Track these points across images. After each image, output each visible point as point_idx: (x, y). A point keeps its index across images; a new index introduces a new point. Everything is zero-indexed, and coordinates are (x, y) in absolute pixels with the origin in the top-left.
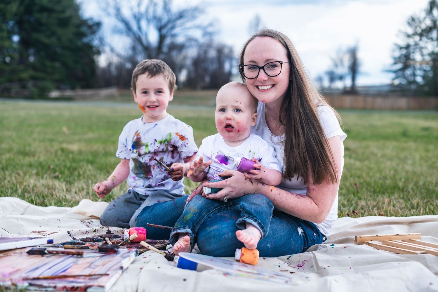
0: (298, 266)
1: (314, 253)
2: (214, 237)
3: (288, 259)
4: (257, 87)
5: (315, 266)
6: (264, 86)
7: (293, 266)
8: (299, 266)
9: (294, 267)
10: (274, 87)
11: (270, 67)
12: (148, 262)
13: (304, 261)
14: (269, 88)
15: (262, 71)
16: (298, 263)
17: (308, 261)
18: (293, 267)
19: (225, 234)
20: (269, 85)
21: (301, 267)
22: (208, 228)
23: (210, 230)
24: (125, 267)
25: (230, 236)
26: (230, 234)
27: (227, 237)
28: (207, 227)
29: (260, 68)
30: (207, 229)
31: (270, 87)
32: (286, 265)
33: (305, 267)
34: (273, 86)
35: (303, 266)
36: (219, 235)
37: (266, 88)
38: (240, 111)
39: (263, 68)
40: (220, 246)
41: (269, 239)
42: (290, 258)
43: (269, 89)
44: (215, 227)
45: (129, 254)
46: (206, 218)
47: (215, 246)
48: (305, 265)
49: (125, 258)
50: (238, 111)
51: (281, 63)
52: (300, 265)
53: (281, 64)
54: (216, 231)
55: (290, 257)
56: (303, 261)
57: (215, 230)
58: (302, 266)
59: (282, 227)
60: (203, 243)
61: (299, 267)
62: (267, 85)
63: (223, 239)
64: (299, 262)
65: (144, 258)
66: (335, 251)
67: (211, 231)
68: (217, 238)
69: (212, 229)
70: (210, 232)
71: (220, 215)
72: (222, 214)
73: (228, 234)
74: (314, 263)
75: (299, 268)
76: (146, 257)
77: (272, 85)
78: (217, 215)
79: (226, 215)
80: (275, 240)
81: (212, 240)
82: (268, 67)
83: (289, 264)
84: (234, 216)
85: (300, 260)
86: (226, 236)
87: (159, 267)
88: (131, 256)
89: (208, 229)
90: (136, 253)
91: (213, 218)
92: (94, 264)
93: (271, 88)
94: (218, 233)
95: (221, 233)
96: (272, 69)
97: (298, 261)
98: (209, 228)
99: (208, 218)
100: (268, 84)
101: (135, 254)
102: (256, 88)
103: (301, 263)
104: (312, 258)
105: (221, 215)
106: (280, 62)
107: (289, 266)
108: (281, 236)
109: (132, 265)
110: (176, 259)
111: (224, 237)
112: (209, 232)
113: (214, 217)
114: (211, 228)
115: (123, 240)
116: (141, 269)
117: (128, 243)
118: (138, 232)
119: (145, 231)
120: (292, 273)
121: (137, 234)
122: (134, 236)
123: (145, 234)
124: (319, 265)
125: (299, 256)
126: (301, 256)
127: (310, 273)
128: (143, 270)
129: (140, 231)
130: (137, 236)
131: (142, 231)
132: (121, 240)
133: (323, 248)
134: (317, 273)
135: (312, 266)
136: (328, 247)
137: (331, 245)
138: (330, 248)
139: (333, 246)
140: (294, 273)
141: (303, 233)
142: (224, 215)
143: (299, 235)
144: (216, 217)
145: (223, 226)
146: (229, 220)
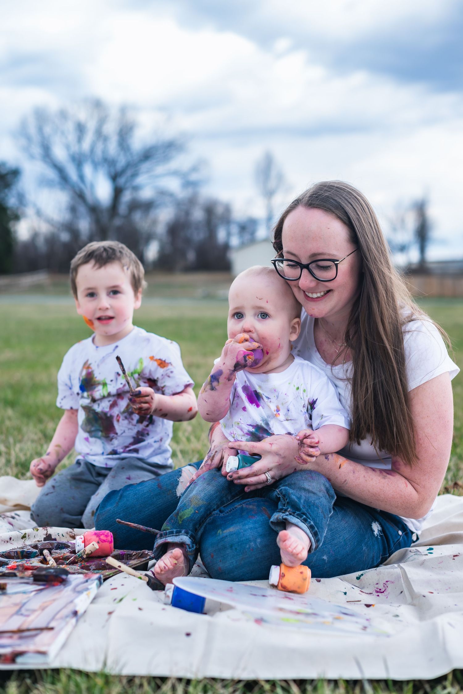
0: (377, 592)
1: (402, 567)
2: (231, 547)
3: (358, 578)
5: (406, 592)
7: (369, 592)
8: (379, 592)
9: (370, 594)
12: (121, 600)
13: (387, 581)
16: (377, 586)
17: (393, 583)
18: (367, 594)
19: (250, 541)
21: (383, 594)
22: (219, 531)
23: (225, 535)
24: (80, 611)
25: (258, 544)
26: (259, 540)
27: (253, 546)
28: (219, 529)
32: (357, 590)
33: (389, 593)
35: (385, 590)
36: (239, 543)
40: (242, 562)
41: (326, 547)
42: (361, 577)
44: (232, 529)
45: (86, 584)
46: (217, 514)
47: (232, 562)
48: (389, 590)
49: (80, 592)
52: (380, 590)
54: (234, 535)
55: (362, 575)
56: (384, 582)
57: (232, 534)
58: (383, 592)
59: (346, 525)
60: (212, 557)
61: (379, 594)
63: (247, 550)
64: (377, 584)
65: (112, 589)
66: (439, 563)
67: (227, 536)
68: (236, 549)
69: (227, 532)
70: (223, 539)
71: (240, 506)
72: (244, 506)
73: (255, 541)
74: (404, 585)
75: (378, 596)
76: (116, 589)
79: (251, 507)
80: (335, 548)
81: (229, 551)
83: (361, 588)
84: (263, 507)
85: (379, 580)
86: (252, 544)
87: (140, 609)
88: (91, 588)
89: (221, 533)
91: (228, 512)
92: (27, 606)
94: (237, 540)
95: (243, 539)
97: (376, 583)
98: (223, 531)
99: (219, 512)
101: (97, 584)
103: (381, 586)
104: (401, 577)
105: (242, 507)
107: (361, 592)
108: (345, 540)
109: (93, 606)
110: (169, 589)
111: (248, 546)
112: (223, 538)
113: (230, 511)
114: (225, 531)
115: (74, 552)
116: (110, 613)
117: (83, 559)
118: (100, 539)
119: (112, 537)
120: (368, 606)
121: (98, 543)
122: (93, 546)
123: (111, 542)
124: (414, 591)
125: (376, 573)
126: (381, 574)
127: (400, 606)
128: (113, 615)
129: (102, 537)
130: (97, 546)
131: (107, 536)
132: (71, 553)
133: (414, 554)
134: (411, 604)
135: (402, 592)
136: (423, 554)
137: (428, 550)
138: (427, 555)
139: (432, 550)
140: (372, 607)
141: (380, 531)
142: (247, 507)
143: (374, 535)
144: (233, 511)
145: (247, 526)
146: (256, 516)
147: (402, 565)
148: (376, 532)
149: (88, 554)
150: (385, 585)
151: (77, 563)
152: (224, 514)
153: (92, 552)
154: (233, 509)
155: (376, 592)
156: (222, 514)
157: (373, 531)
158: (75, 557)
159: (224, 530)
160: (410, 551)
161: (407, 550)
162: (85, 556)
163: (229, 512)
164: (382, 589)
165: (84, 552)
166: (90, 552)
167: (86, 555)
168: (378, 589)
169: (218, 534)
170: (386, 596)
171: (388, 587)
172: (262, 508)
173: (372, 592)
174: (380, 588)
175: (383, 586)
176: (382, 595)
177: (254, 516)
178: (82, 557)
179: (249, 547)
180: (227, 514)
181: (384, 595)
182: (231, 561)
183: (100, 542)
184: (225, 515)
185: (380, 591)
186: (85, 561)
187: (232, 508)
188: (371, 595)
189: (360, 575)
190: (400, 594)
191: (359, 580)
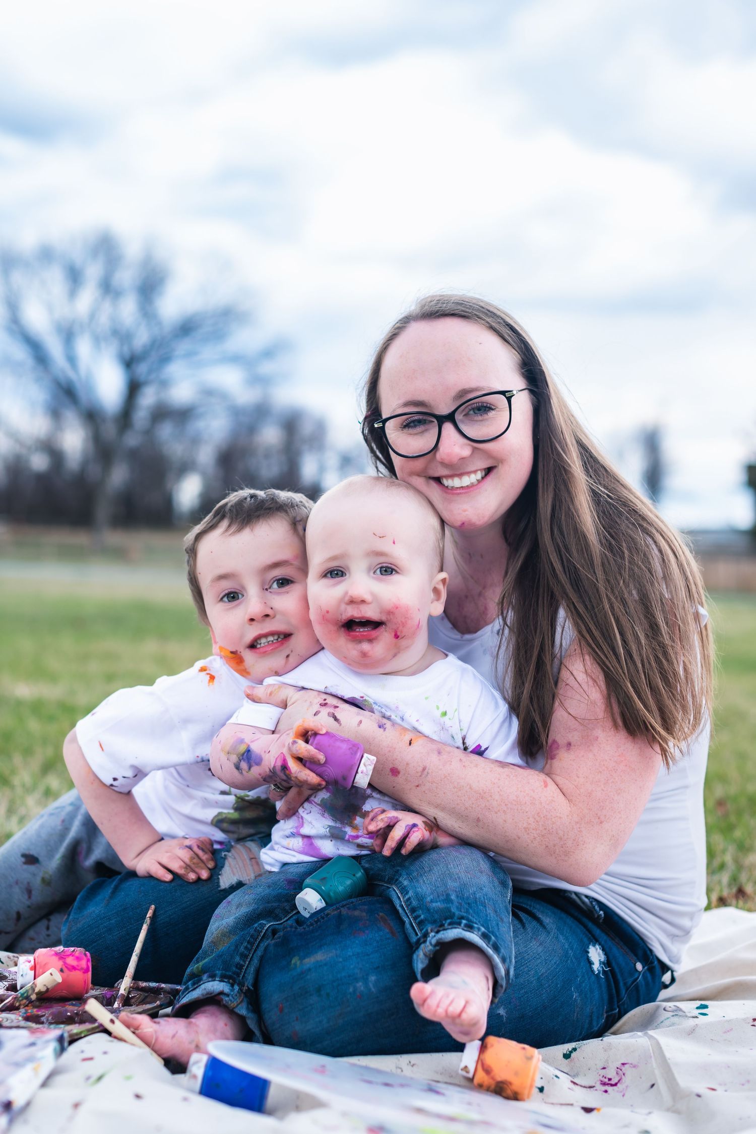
0: (604, 1084)
1: (652, 1036)
2: (319, 990)
3: (567, 1056)
4: (438, 480)
5: (661, 1084)
6: (460, 475)
7: (587, 1084)
8: (608, 1083)
9: (590, 1087)
10: (492, 475)
11: (472, 412)
12: (100, 1078)
13: (623, 1064)
14: (478, 480)
15: (448, 428)
16: (603, 1072)
17: (635, 1066)
18: (584, 1087)
19: (357, 980)
20: (475, 472)
21: (615, 1088)
22: (295, 960)
23: (305, 967)
24: (19, 1101)
25: (371, 985)
26: (373, 978)
27: (362, 988)
28: (294, 956)
29: (441, 420)
30: (293, 961)
31: (479, 475)
32: (565, 1080)
33: (627, 1087)
34: (489, 471)
35: (619, 1081)
36: (335, 984)
37: (466, 481)
39: (451, 418)
40: (340, 1021)
42: (573, 1055)
43: (476, 483)
44: (320, 956)
45: (33, 1049)
46: (291, 926)
47: (321, 1022)
48: (627, 1080)
49: (18, 1065)
51: (508, 395)
52: (610, 1079)
53: (509, 400)
54: (325, 968)
55: (575, 1049)
56: (618, 1064)
57: (320, 966)
58: (616, 1085)
59: (540, 949)
60: (281, 1010)
61: (607, 1088)
62: (468, 473)
63: (349, 996)
64: (604, 1068)
65: (85, 1060)
66: (725, 1032)
67: (309, 970)
68: (328, 995)
69: (310, 961)
71: (335, 912)
72: (344, 911)
73: (365, 980)
74: (657, 1072)
75: (606, 1091)
76: (91, 1059)
77: (485, 469)
78: (328, 915)
79: (357, 913)
80: (521, 992)
81: (314, 999)
82: (466, 415)
83: (573, 1075)
85: (607, 1061)
86: (360, 985)
87: (138, 1096)
88: (42, 1058)
89: (298, 963)
90: (58, 1047)
91: (312, 924)
93: (483, 478)
94: (331, 977)
95: (343, 974)
96: (480, 418)
97: (602, 1066)
98: (301, 959)
99: (295, 924)
100: (473, 469)
101: (55, 1050)
102: (433, 484)
103: (611, 1073)
104: (651, 1057)
105: (340, 914)
106: (503, 393)
107: (572, 1086)
108: (538, 978)
109: (46, 1092)
110: (196, 1062)
111: (351, 990)
112: (302, 973)
113: (316, 922)
114: (307, 960)
115: (13, 988)
116: (76, 1106)
117: (31, 1002)
118: (65, 964)
119: (88, 960)
120: (588, 1110)
121: (62, 971)
122: (51, 977)
123: (86, 971)
124: (677, 1084)
125: (603, 1048)
126: (611, 1049)
127: (650, 1113)
128: (82, 1109)
129: (71, 961)
130: (59, 978)
131: (78, 959)
132: (8, 989)
133: (673, 1016)
134: (672, 1110)
135: (653, 1086)
136: (689, 1015)
137: (697, 1008)
138: (697, 1017)
139: (706, 1010)
140: (594, 1113)
141: (603, 963)
142: (350, 914)
143: (593, 971)
144: (322, 921)
145: (350, 950)
146: (367, 932)
147: (651, 1032)
148: (596, 967)
149: (40, 993)
150: (619, 1070)
151: (17, 1008)
152: (305, 929)
153: (48, 989)
154: (323, 918)
155: (601, 1084)
156: (302, 928)
157: (590, 963)
158: (15, 998)
159: (304, 959)
160: (665, 1009)
161: (658, 1007)
162: (34, 997)
163: (314, 923)
164: (614, 1078)
165: (33, 989)
166: (43, 989)
167: (37, 994)
168: (605, 1078)
169: (292, 966)
170: (621, 1092)
171: (626, 1075)
172: (379, 915)
173: (594, 1085)
174: (610, 1077)
175: (615, 1072)
176: (613, 1090)
177: (364, 932)
178: (27, 998)
179: (354, 991)
180: (311, 927)
181: (617, 1091)
182: (317, 1020)
183: (65, 969)
184: (307, 929)
185: (610, 1082)
186: (34, 1007)
188: (592, 1089)
189: (570, 1049)
190: (649, 1089)
191: (568, 1060)
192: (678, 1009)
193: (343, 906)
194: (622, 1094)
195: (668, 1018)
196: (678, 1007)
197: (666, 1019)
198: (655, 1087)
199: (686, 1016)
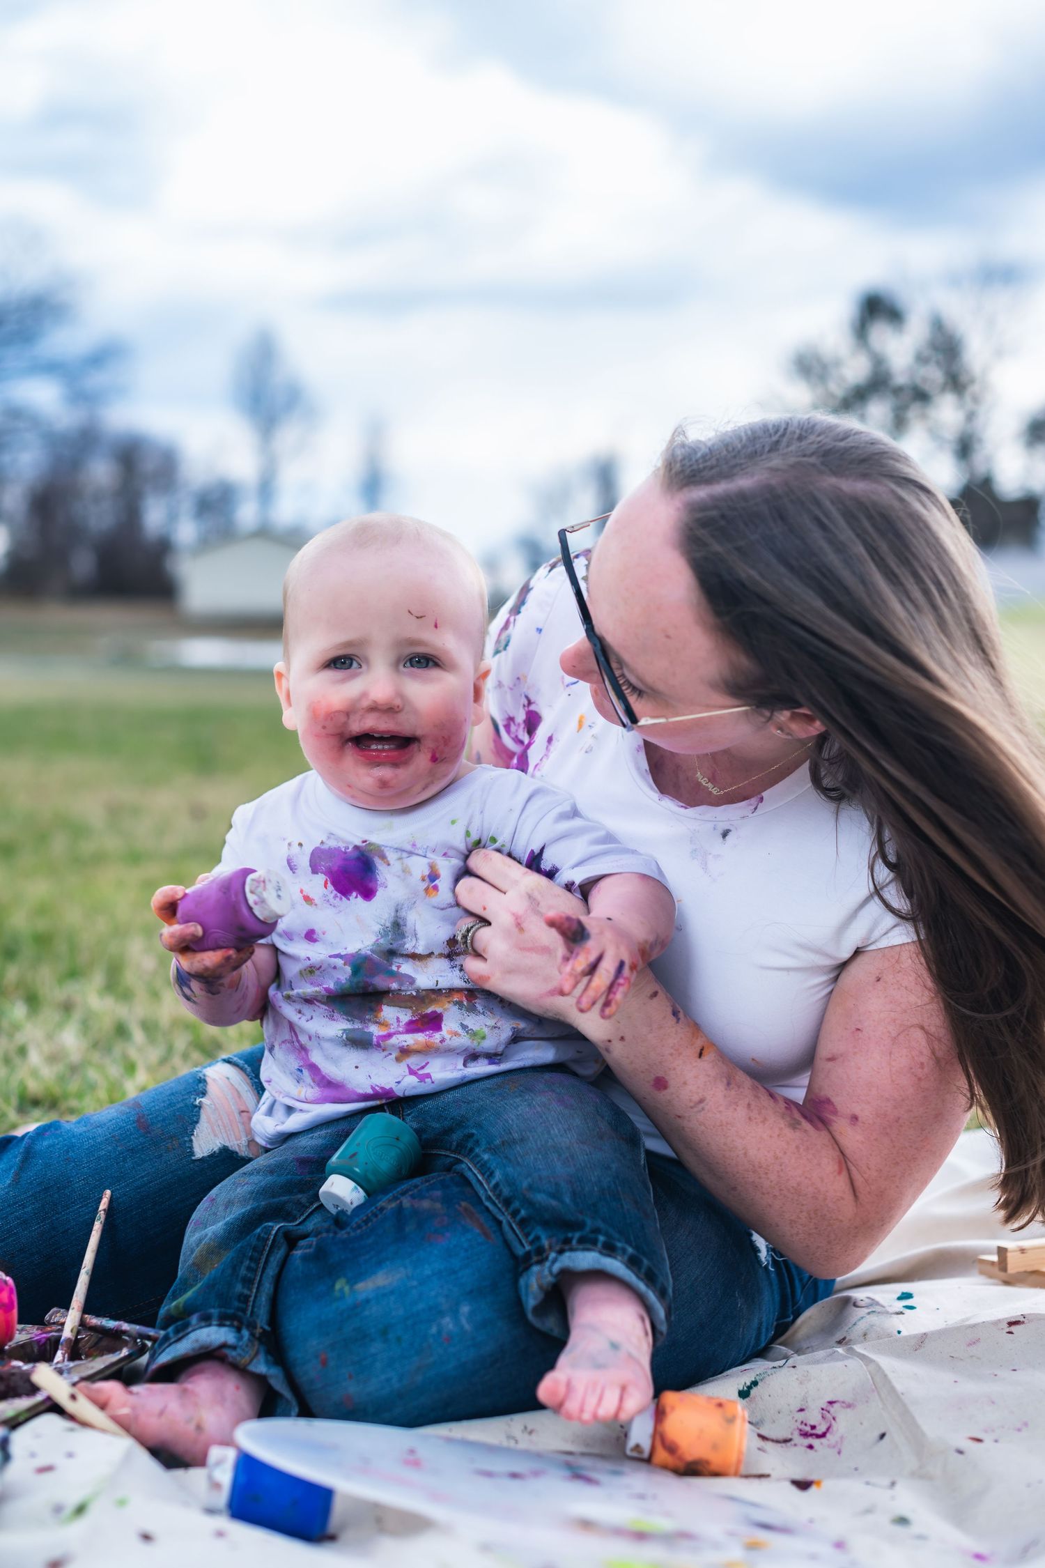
0: (805, 1435)
1: (863, 1357)
2: (384, 1333)
3: (745, 1394)
7: (782, 1437)
8: (811, 1433)
9: (786, 1441)
13: (831, 1403)
16: (800, 1416)
17: (849, 1406)
18: (776, 1442)
19: (441, 1314)
21: (823, 1440)
22: (341, 1286)
23: (361, 1296)
25: (464, 1321)
26: (465, 1309)
27: (451, 1326)
28: (338, 1277)
30: (338, 1287)
33: (842, 1438)
35: (828, 1429)
36: (409, 1322)
38: (431, 664)
40: (419, 1378)
42: (753, 1392)
44: (380, 1281)
46: (329, 1233)
47: (388, 1380)
48: (840, 1428)
50: (419, 662)
52: (813, 1427)
54: (392, 1298)
55: (755, 1382)
56: (822, 1403)
57: (384, 1295)
58: (823, 1435)
60: (324, 1363)
61: (812, 1441)
63: (431, 1340)
64: (802, 1410)
66: (970, 1344)
67: (368, 1301)
68: (399, 1339)
69: (366, 1287)
70: (357, 1308)
71: (394, 1205)
72: (406, 1202)
73: (455, 1312)
75: (811, 1447)
78: (382, 1209)
79: (426, 1204)
81: (376, 1347)
83: (756, 1425)
84: (463, 1204)
85: (805, 1399)
86: (447, 1323)
89: (347, 1289)
91: (359, 1227)
94: (401, 1312)
95: (421, 1306)
97: (799, 1407)
98: (352, 1282)
103: (813, 1417)
104: (870, 1389)
105: (400, 1208)
107: (760, 1443)
110: (218, 1462)
111: (434, 1330)
112: (355, 1306)
113: (366, 1222)
114: (360, 1286)
120: (802, 1486)
124: (923, 1434)
125: (797, 1379)
126: (810, 1380)
127: (893, 1484)
133: (869, 1313)
134: (920, 1475)
135: (882, 1436)
136: (891, 1310)
137: (899, 1299)
138: (902, 1313)
139: (911, 1300)
140: (813, 1489)
141: (773, 1250)
142: (416, 1206)
143: (759, 1262)
144: (375, 1220)
145: (426, 1266)
146: (448, 1234)
148: (763, 1255)
150: (824, 1412)
152: (349, 1233)
154: (376, 1216)
155: (801, 1435)
156: (343, 1232)
157: (755, 1251)
159: (356, 1283)
163: (363, 1224)
164: (820, 1424)
168: (806, 1425)
169: (337, 1294)
170: (834, 1447)
171: (837, 1419)
172: (460, 1206)
173: (790, 1437)
174: (812, 1423)
175: (820, 1416)
176: (822, 1444)
177: (443, 1235)
179: (439, 1332)
180: (359, 1231)
181: (829, 1446)
182: (383, 1377)
184: (352, 1234)
185: (814, 1432)
187: (371, 1212)
188: (789, 1444)
189: (748, 1384)
190: (878, 1441)
191: (747, 1399)
192: (874, 1303)
193: (404, 1193)
194: (836, 1451)
195: (862, 1318)
196: (873, 1300)
197: (860, 1320)
198: (886, 1438)
199: (887, 1313)
